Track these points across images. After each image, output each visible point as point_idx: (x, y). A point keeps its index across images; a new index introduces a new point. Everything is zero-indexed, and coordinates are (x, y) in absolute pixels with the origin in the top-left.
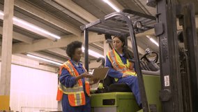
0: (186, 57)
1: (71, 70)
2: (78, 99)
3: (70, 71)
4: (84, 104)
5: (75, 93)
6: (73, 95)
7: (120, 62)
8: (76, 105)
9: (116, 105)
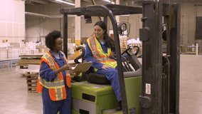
0: (169, 63)
1: (52, 64)
2: (59, 94)
3: (50, 64)
4: (65, 98)
5: (55, 88)
6: (54, 89)
7: (100, 50)
8: (57, 99)
9: (96, 102)
